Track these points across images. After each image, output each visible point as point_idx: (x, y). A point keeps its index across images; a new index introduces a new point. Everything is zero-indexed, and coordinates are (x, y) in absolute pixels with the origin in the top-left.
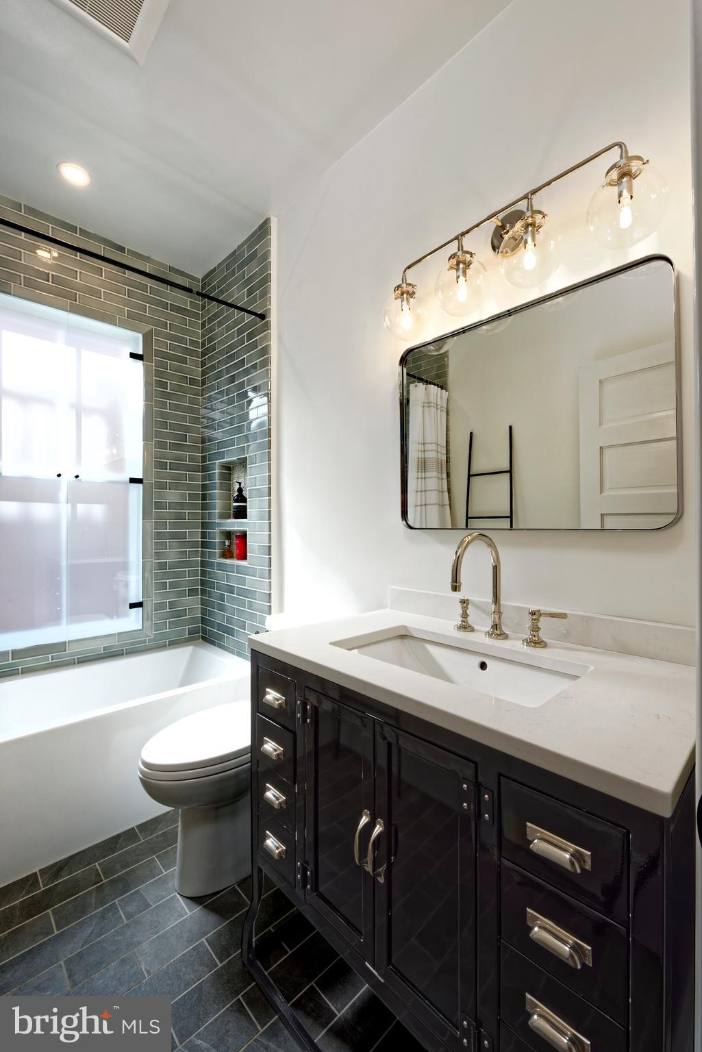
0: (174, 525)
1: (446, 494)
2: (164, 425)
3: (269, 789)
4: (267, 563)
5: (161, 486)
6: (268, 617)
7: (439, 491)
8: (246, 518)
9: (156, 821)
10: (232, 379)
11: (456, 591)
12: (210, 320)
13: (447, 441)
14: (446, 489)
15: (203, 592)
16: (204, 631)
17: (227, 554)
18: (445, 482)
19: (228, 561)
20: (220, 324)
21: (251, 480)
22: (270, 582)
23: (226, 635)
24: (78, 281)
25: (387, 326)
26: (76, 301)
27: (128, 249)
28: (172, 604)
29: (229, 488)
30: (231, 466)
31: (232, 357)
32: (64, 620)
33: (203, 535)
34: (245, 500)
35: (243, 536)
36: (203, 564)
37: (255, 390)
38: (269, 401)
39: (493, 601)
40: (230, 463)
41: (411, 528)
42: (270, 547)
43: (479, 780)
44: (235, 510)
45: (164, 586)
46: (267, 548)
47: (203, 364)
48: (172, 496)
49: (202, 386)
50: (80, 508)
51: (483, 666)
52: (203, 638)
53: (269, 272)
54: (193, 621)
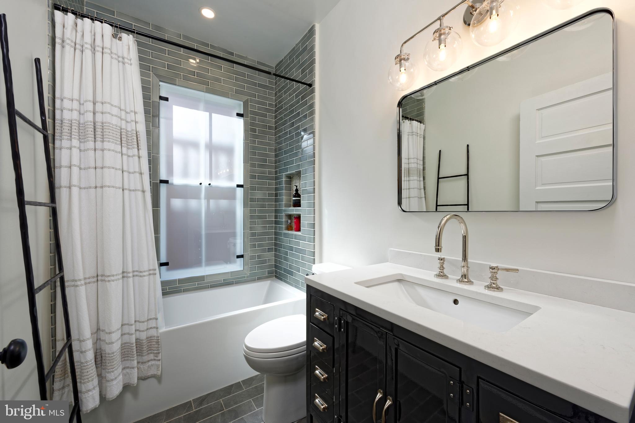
0: (260, 211)
1: (423, 190)
2: (254, 154)
3: (317, 369)
4: (312, 233)
5: (253, 189)
6: (314, 265)
7: (418, 189)
8: (300, 207)
9: (251, 379)
10: (293, 124)
11: (438, 252)
12: (280, 91)
13: (423, 157)
14: (423, 188)
15: (276, 250)
16: (276, 272)
17: (289, 228)
18: (422, 183)
19: (290, 232)
20: (285, 92)
21: (303, 184)
22: (314, 245)
23: (288, 275)
24: (210, 74)
25: (390, 82)
26: (209, 86)
27: (235, 54)
28: (259, 257)
29: (290, 189)
30: (292, 176)
31: (292, 112)
32: (204, 264)
33: (276, 217)
34: (299, 196)
35: (298, 218)
36: (276, 234)
37: (305, 130)
38: (314, 136)
39: (463, 259)
40: (291, 174)
41: (404, 211)
42: (314, 224)
43: (462, 380)
44: (294, 202)
45: (254, 246)
46: (313, 224)
47: (276, 117)
48: (259, 195)
49: (275, 130)
50: (212, 202)
51: (456, 302)
52: (276, 277)
53: (314, 58)
54: (270, 266)
